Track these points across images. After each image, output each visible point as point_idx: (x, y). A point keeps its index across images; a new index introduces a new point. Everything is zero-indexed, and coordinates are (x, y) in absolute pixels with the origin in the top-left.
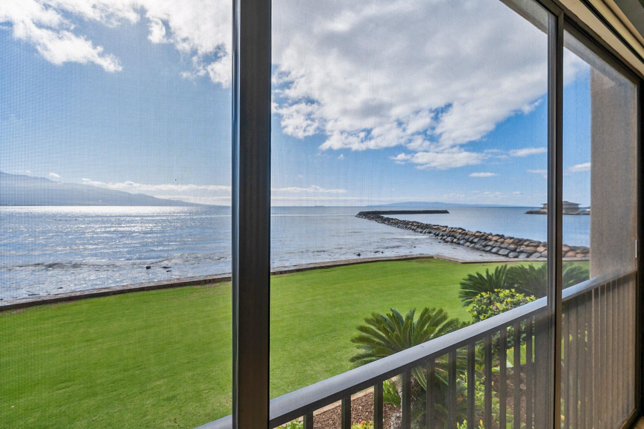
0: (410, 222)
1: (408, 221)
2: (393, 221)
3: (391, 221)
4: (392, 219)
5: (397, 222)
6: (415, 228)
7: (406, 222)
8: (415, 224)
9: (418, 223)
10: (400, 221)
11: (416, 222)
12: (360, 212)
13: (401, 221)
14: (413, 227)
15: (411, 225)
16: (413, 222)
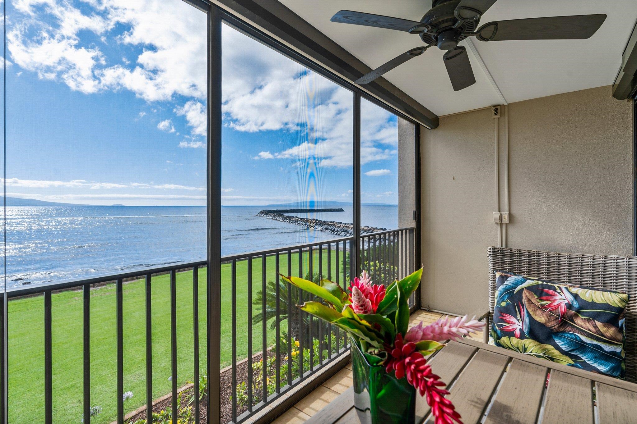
0: (309, 220)
2: (294, 219)
4: (293, 217)
5: (298, 220)
6: (314, 224)
7: (306, 220)
8: (314, 222)
9: (317, 220)
10: (300, 218)
11: (314, 219)
12: (262, 211)
14: (312, 224)
15: (310, 222)
16: (312, 219)
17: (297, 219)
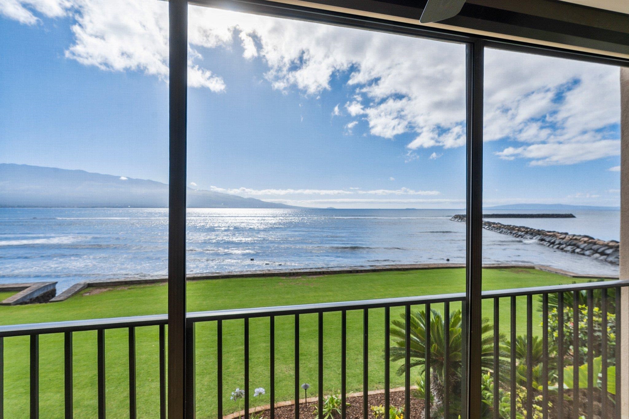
0: (517, 227)
1: (514, 226)
2: (495, 226)
3: (493, 225)
4: (494, 223)
5: (500, 227)
6: (523, 233)
7: (511, 227)
8: (523, 230)
9: (527, 228)
10: (503, 225)
11: (524, 227)
12: (456, 215)
13: (505, 226)
14: (520, 233)
15: (518, 230)
16: (521, 227)
17: (499, 225)
